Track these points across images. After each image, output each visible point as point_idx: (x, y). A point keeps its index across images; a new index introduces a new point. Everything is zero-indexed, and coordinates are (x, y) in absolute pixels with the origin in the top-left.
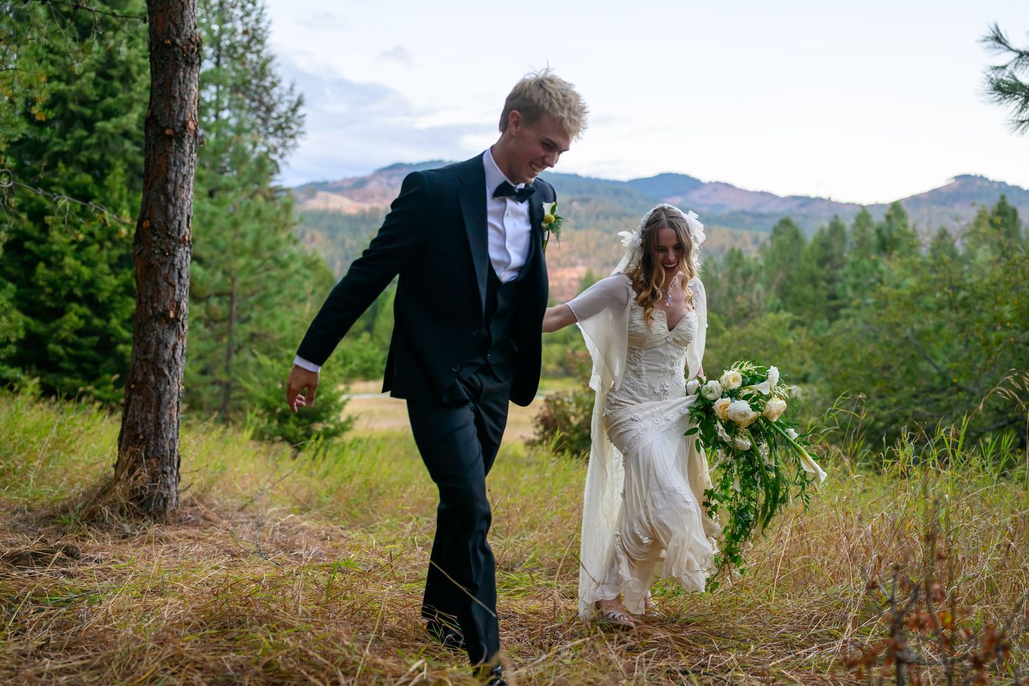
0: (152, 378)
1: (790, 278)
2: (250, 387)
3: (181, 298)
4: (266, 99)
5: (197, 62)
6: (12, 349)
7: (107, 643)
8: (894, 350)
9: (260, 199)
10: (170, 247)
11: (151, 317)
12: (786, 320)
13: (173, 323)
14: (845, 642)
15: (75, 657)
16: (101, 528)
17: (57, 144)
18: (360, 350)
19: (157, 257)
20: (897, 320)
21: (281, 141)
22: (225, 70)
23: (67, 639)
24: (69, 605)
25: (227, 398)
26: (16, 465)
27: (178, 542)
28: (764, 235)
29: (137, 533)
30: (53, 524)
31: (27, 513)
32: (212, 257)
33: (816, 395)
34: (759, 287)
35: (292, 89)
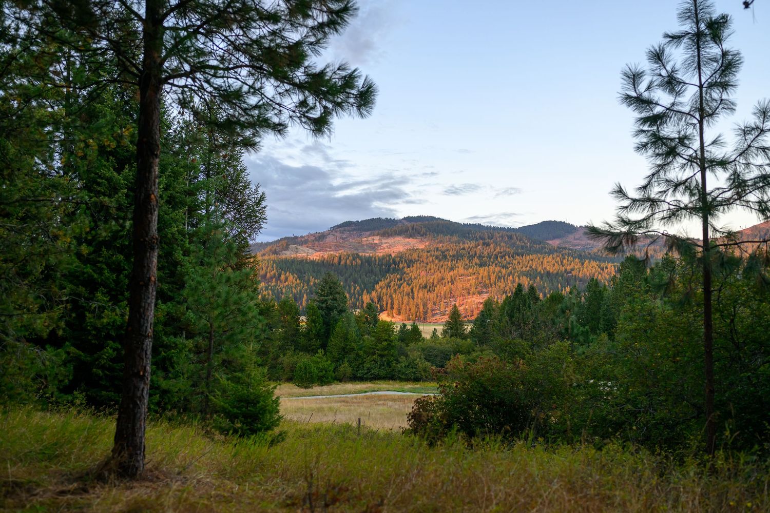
0: (131, 406)
4: (240, 197)
10: (141, 340)
11: (131, 375)
13: (142, 378)
16: (103, 482)
18: (317, 363)
19: (135, 345)
26: (65, 452)
27: (139, 489)
29: (122, 485)
35: (257, 190)
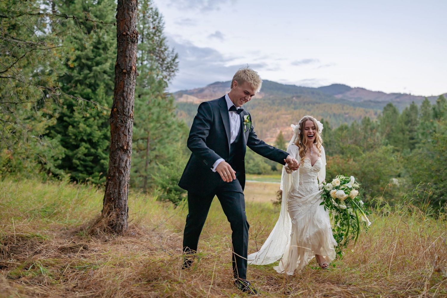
0: (117, 174)
1: (392, 130)
2: (156, 178)
3: (129, 140)
4: (162, 56)
5: (136, 41)
6: (60, 162)
7: (101, 286)
8: (442, 162)
9: (160, 98)
10: (125, 119)
11: (117, 149)
12: (391, 149)
13: (126, 151)
14: (424, 295)
15: (88, 292)
16: (96, 237)
17: (77, 76)
19: (120, 123)
20: (443, 149)
21: (168, 73)
22: (145, 44)
23: (85, 284)
24: (85, 270)
25: (146, 183)
26: (62, 210)
27: (128, 244)
28: (380, 111)
29: (111, 239)
30: (77, 235)
31: (66, 230)
32: (140, 123)
33: (405, 183)
34: (378, 134)
35: (173, 51)
